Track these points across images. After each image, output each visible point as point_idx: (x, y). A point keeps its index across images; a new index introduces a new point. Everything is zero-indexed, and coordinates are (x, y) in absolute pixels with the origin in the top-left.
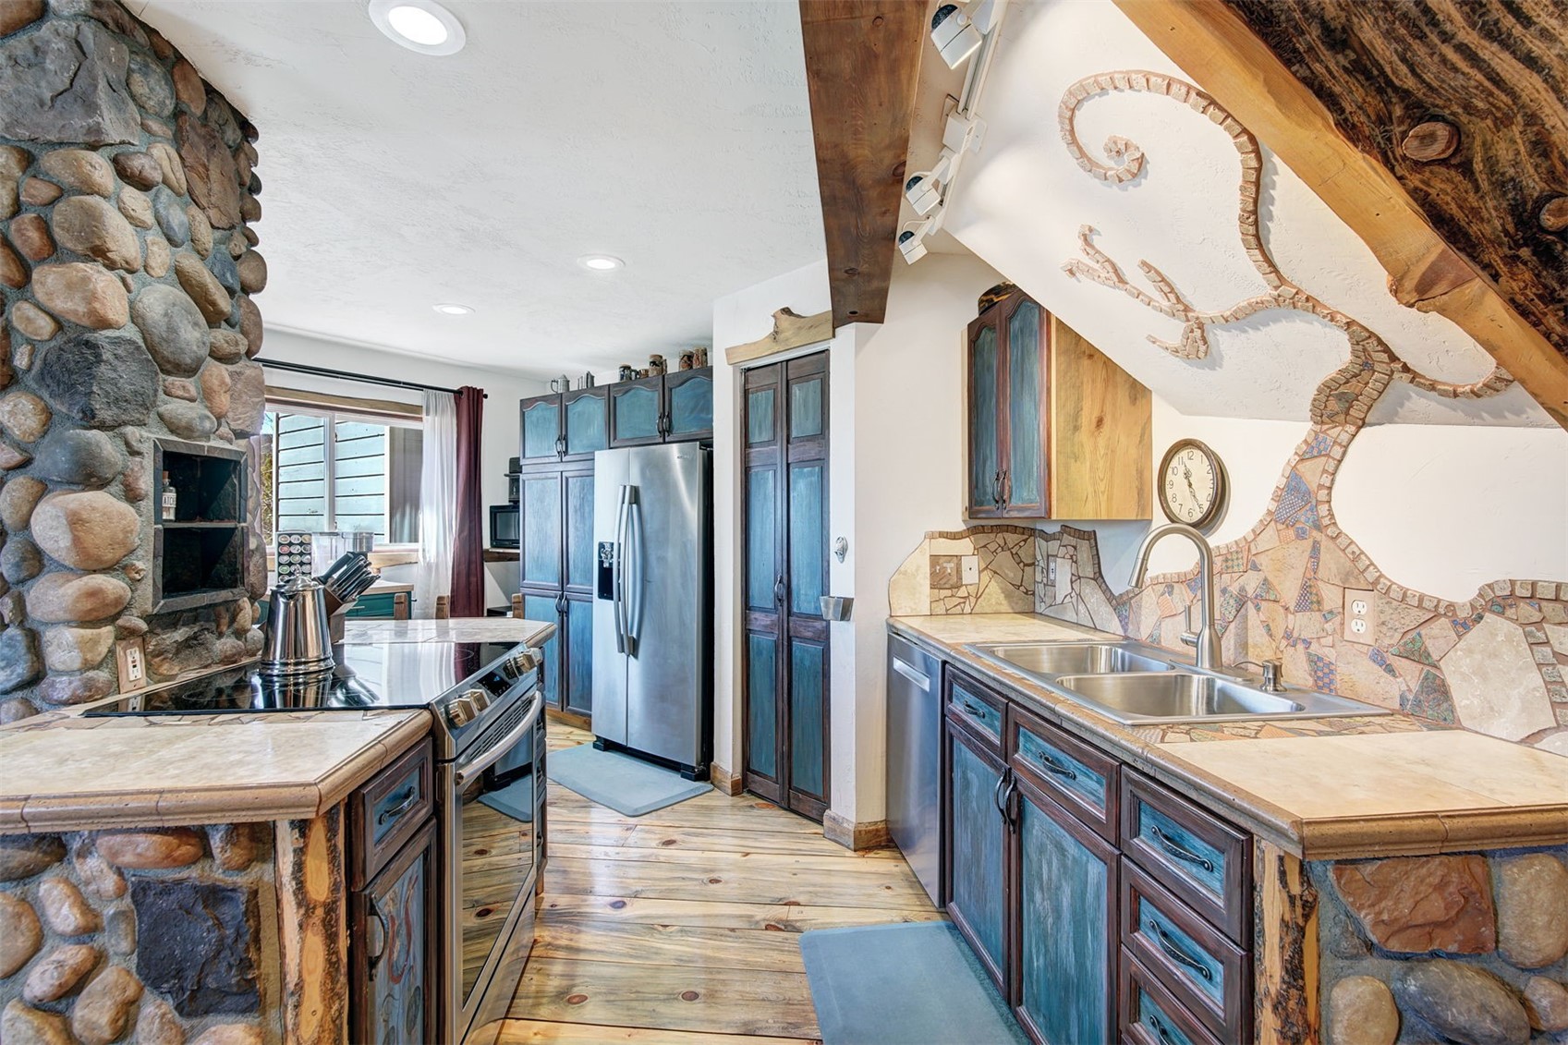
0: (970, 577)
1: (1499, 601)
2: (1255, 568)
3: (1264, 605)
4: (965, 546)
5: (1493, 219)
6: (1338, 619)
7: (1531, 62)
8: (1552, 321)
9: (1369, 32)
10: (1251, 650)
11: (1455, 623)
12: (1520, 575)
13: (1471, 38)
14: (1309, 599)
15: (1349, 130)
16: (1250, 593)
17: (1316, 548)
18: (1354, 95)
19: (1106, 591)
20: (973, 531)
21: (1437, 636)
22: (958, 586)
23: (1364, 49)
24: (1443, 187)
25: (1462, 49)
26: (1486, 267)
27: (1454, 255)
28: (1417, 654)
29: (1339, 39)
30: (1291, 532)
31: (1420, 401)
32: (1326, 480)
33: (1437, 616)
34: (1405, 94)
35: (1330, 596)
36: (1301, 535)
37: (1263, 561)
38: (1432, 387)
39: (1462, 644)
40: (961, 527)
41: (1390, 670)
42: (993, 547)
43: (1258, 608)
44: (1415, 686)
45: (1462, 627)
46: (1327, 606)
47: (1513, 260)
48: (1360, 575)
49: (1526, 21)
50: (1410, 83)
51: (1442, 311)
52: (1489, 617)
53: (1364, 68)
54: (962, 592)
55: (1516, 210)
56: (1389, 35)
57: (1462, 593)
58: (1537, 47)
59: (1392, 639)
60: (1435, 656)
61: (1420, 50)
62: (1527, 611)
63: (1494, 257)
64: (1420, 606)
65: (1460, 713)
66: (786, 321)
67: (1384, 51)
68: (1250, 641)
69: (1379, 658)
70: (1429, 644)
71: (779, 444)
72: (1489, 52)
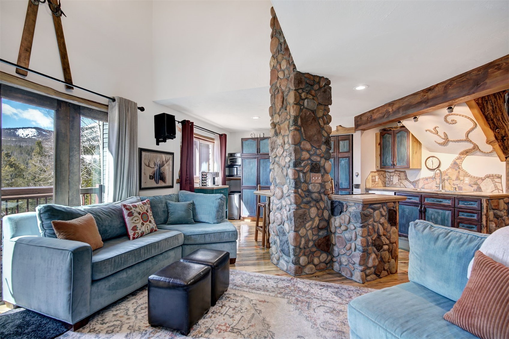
0: (377, 180)
1: (488, 177)
2: (447, 175)
3: (448, 180)
4: (376, 174)
5: (500, 138)
6: (463, 181)
7: (506, 124)
8: (502, 147)
9: (495, 120)
10: (446, 187)
11: (482, 180)
12: (491, 174)
13: (502, 122)
14: (458, 178)
15: (491, 128)
16: (446, 179)
17: (459, 172)
18: (492, 125)
19: (409, 181)
20: (378, 171)
21: (479, 182)
22: (375, 182)
23: (494, 121)
24: (497, 134)
25: (501, 123)
26: (498, 142)
27: (496, 140)
28: (476, 184)
29: (492, 120)
30: (454, 170)
31: (479, 153)
32: (461, 162)
33: (479, 179)
34: (496, 126)
35: (462, 178)
36: (456, 170)
37: (449, 174)
38: (482, 152)
39: (483, 182)
40: (375, 170)
41: (472, 187)
42: (380, 174)
43: (447, 181)
44: (476, 188)
45: (483, 180)
46: (461, 179)
47: (500, 141)
48: (466, 175)
49: (506, 121)
50: (497, 125)
51: (491, 145)
52: (487, 179)
53: (493, 123)
54: (376, 183)
55: (502, 137)
56: (496, 120)
57: (483, 176)
58: (506, 123)
59: (473, 183)
60: (479, 184)
61: (498, 122)
62: (492, 177)
63: (499, 141)
64: (477, 178)
65: (483, 190)
66: (340, 128)
67: (495, 122)
68: (446, 186)
69: (470, 185)
70: (478, 183)
71: (336, 153)
72: (503, 123)
